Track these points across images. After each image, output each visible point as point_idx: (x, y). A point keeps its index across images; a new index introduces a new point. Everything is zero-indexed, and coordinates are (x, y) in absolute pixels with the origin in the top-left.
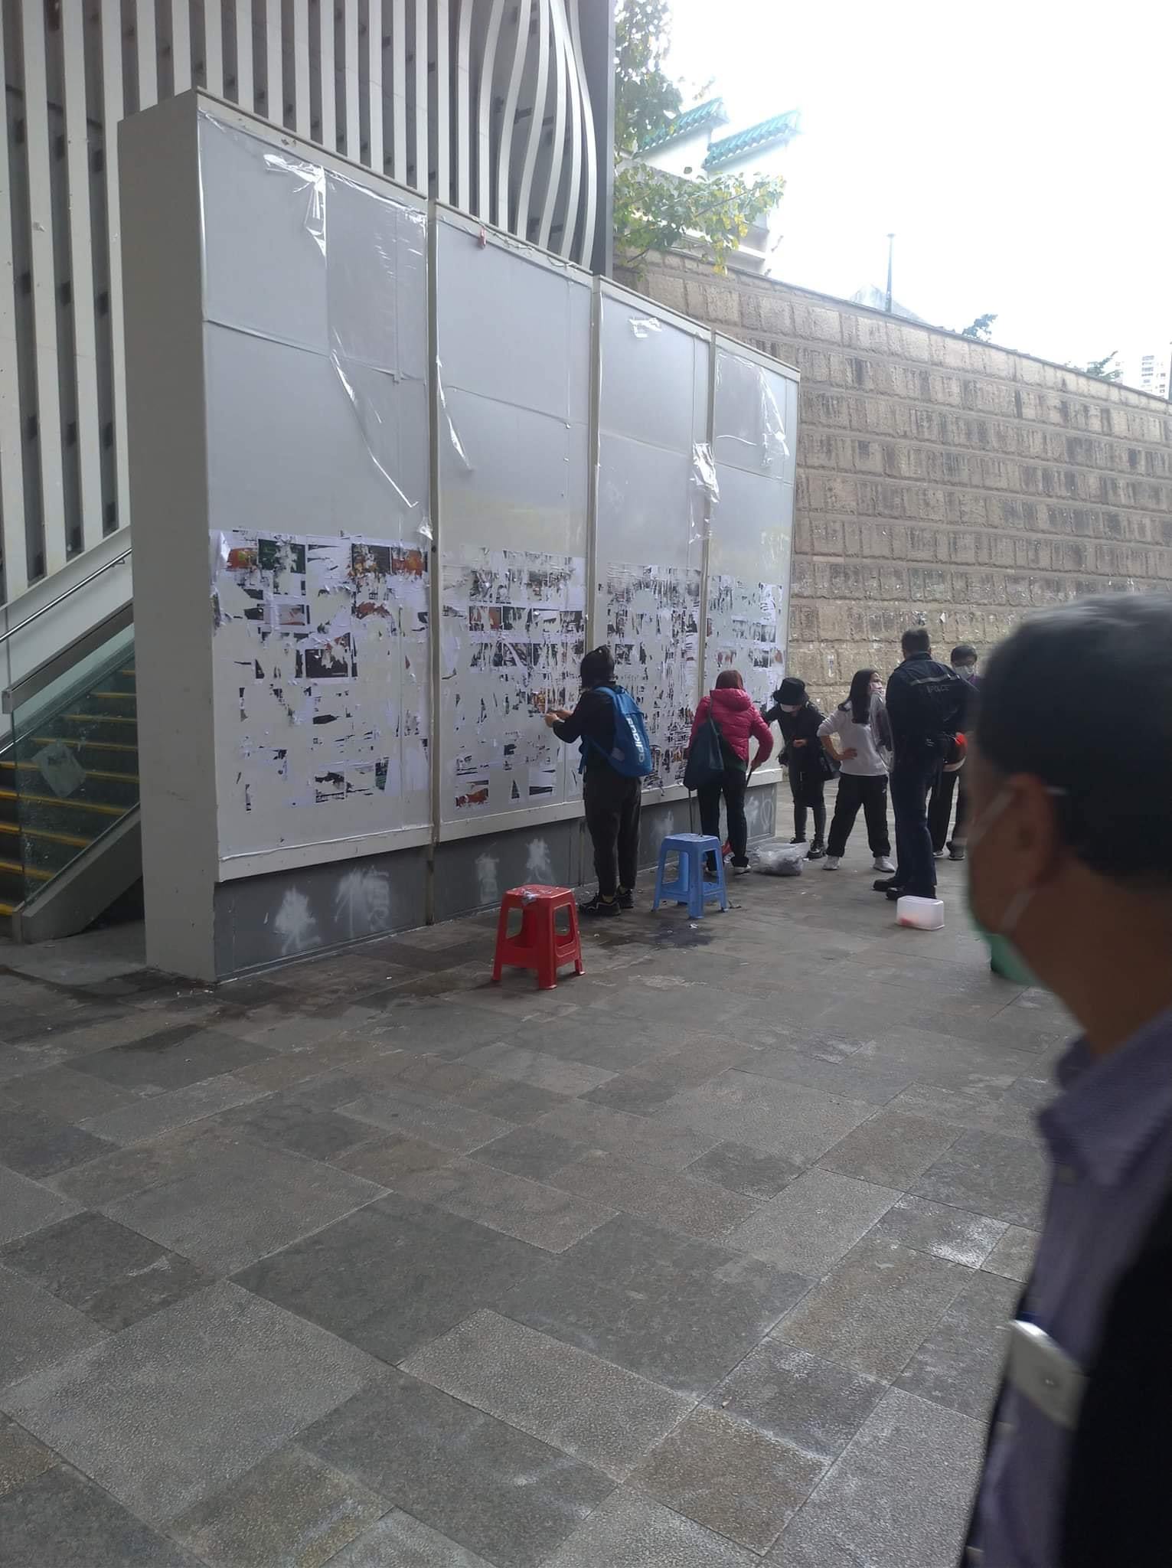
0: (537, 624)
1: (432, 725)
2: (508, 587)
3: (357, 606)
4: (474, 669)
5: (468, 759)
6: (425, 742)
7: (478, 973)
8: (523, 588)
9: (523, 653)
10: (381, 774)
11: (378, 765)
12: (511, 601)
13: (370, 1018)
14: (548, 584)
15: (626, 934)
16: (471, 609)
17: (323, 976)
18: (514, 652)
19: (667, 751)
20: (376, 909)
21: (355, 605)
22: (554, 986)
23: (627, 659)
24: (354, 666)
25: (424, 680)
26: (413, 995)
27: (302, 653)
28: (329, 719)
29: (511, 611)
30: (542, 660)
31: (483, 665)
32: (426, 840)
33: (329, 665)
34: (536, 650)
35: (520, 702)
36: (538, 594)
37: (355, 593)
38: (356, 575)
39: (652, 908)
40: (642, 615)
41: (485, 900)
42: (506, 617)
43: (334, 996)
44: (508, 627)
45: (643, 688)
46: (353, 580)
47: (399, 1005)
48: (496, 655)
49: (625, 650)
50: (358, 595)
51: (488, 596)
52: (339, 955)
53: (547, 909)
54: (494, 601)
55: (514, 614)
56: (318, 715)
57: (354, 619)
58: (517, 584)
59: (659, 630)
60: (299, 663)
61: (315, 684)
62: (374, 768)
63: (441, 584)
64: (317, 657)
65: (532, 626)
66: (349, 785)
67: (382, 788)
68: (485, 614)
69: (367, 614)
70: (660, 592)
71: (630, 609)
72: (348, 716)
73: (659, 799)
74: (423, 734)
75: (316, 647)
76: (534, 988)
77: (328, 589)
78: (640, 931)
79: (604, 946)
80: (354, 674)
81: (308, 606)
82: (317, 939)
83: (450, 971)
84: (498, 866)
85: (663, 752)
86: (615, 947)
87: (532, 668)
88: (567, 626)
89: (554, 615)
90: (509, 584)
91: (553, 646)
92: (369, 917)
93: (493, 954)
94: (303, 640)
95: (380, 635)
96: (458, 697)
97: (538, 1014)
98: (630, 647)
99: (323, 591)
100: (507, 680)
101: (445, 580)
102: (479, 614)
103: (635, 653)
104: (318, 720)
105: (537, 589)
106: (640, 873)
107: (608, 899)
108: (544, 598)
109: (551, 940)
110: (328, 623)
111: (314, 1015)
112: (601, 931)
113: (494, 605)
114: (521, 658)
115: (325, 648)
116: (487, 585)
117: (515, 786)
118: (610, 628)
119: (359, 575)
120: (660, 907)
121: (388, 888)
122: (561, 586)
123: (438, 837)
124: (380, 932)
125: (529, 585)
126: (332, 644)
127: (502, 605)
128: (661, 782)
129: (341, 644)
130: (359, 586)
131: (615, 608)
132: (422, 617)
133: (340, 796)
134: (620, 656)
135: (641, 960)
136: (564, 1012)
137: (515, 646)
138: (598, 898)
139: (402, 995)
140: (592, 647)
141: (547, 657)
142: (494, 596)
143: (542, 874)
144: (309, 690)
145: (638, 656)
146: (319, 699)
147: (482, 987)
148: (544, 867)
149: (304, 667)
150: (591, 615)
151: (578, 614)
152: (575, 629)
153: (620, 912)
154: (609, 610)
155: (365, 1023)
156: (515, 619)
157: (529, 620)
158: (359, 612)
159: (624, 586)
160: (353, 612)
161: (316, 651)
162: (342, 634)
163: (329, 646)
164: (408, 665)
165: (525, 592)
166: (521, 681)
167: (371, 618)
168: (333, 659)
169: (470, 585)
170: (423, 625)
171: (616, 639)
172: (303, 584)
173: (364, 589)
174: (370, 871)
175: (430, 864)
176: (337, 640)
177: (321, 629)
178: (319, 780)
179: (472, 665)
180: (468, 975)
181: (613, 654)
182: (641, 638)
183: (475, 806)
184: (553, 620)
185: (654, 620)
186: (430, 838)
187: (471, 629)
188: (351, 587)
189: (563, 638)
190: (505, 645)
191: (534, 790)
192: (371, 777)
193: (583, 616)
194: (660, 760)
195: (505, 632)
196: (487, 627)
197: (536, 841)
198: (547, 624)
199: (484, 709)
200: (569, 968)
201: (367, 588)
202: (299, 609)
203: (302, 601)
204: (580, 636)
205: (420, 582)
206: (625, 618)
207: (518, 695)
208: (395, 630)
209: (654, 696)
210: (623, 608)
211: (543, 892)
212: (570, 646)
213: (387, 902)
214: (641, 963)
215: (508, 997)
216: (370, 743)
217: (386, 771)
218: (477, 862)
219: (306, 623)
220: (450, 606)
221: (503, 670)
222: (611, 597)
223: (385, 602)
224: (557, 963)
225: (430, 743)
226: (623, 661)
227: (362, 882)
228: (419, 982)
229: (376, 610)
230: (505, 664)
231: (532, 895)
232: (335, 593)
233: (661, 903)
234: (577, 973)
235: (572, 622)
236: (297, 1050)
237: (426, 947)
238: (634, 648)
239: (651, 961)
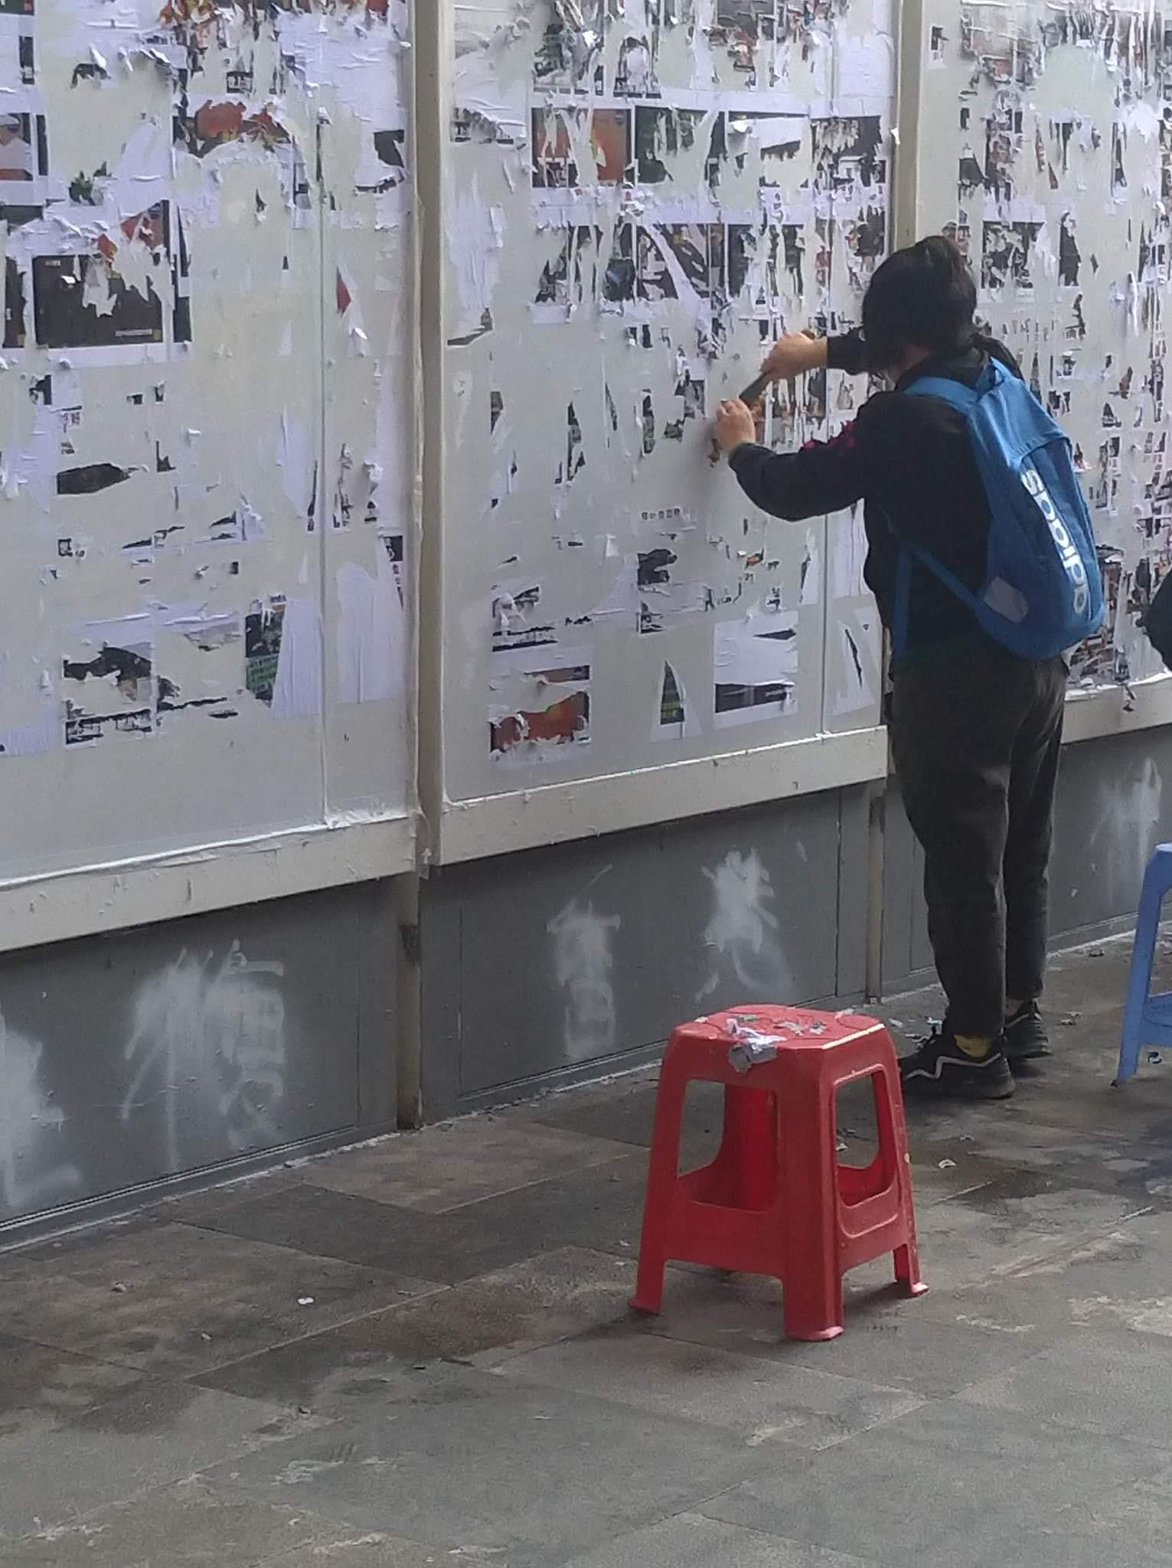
0: (740, 160)
1: (418, 493)
2: (652, 46)
3: (190, 112)
4: (547, 312)
5: (527, 598)
6: (395, 546)
7: (586, 1287)
8: (698, 43)
9: (697, 256)
10: (263, 651)
11: (253, 621)
12: (663, 91)
13: (262, 1431)
14: (777, 30)
15: (1039, 1159)
16: (537, 117)
17: (97, 1295)
18: (668, 253)
19: (1143, 566)
20: (245, 1077)
21: (182, 110)
22: (833, 1331)
23: (1019, 269)
24: (181, 306)
25: (393, 347)
26: (390, 1358)
27: (25, 267)
28: (107, 475)
29: (662, 123)
30: (755, 278)
31: (573, 296)
32: (397, 860)
33: (105, 305)
34: (737, 245)
35: (688, 414)
36: (744, 65)
37: (183, 73)
38: (187, 16)
39: (1113, 1072)
40: (1067, 129)
41: (577, 1049)
42: (645, 143)
43: (140, 1360)
44: (653, 172)
45: (1068, 361)
46: (178, 30)
47: (348, 1390)
48: (612, 265)
49: (1015, 239)
50: (194, 80)
51: (589, 76)
52: (135, 1228)
53: (812, 1088)
54: (609, 90)
55: (671, 132)
56: (70, 463)
57: (182, 156)
58: (680, 32)
59: (1119, 175)
60: (14, 300)
61: (64, 366)
62: (242, 631)
63: (447, 38)
64: (70, 280)
65: (727, 167)
66: (165, 687)
67: (265, 695)
68: (581, 134)
69: (218, 141)
70: (1124, 48)
71: (1030, 108)
72: (163, 465)
73: (1118, 719)
74: (389, 522)
75: (68, 247)
76: (771, 1338)
77: (102, 63)
78: (1086, 1150)
79: (973, 1200)
80: (182, 332)
81: (40, 119)
82: (71, 1175)
83: (493, 1279)
84: (617, 942)
85: (1130, 568)
86: (1012, 1202)
87: (723, 304)
88: (833, 167)
89: (794, 131)
90: (655, 40)
91: (791, 232)
92: (224, 1106)
93: (637, 1222)
94: (27, 227)
95: (260, 204)
96: (496, 401)
97: (797, 1421)
98: (1028, 231)
99: (88, 69)
100: (646, 343)
101: (457, 26)
102: (562, 133)
103: (1045, 251)
104: (72, 482)
105: (743, 49)
106: (1055, 959)
107: (974, 1046)
108: (762, 75)
109: (826, 1188)
110: (101, 172)
111: (89, 1420)
112: (955, 1149)
113: (609, 101)
114: (690, 272)
115: (92, 250)
116: (589, 37)
117: (670, 684)
118: (968, 168)
119: (195, 17)
120: (1143, 1072)
121: (280, 1009)
122: (816, 37)
123: (435, 849)
124: (259, 1153)
125: (716, 36)
126: (115, 236)
127: (631, 104)
128: (1124, 666)
129: (143, 236)
130: (195, 52)
131: (983, 105)
132: (386, 145)
133: (138, 722)
134: (999, 259)
135: (1101, 1246)
136: (880, 1417)
137: (672, 233)
138: (940, 1043)
139: (352, 1357)
140: (910, 231)
141: (772, 268)
142: (610, 75)
143: (757, 967)
144: (44, 386)
145: (1053, 260)
146: (74, 414)
147: (601, 1331)
148: (758, 942)
149: (29, 310)
150: (910, 131)
151: (868, 127)
152: (856, 176)
153: (1012, 1085)
154: (965, 113)
155: (253, 1447)
156: (672, 146)
157: (718, 146)
158: (195, 131)
159: (1011, 33)
160: (178, 133)
161: (66, 260)
162: (144, 205)
163: (105, 245)
164: (343, 299)
165: (705, 59)
166: (690, 346)
167: (231, 151)
168: (116, 284)
169: (535, 39)
170: (390, 172)
171: (985, 205)
172: (26, 46)
173: (215, 65)
174: (229, 962)
175: (408, 936)
176: (128, 227)
177: (80, 191)
178: (75, 671)
179: (541, 298)
180: (556, 1292)
181: (974, 255)
182: (1064, 201)
183: (550, 749)
184: (790, 148)
185: (1106, 143)
186: (410, 855)
187: (537, 182)
188: (174, 56)
189: (821, 203)
190: (641, 231)
191: (730, 697)
192: (233, 658)
193: (884, 132)
194: (1122, 590)
195: (641, 190)
196: (587, 176)
197: (734, 858)
198: (771, 161)
199: (575, 438)
200: (879, 1271)
201: (225, 53)
202: (13, 129)
203: (25, 102)
204: (873, 196)
205: (381, 34)
206: (1013, 136)
207: (680, 391)
208: (303, 188)
209: (1106, 387)
210: (1008, 103)
211: (796, 1029)
212: (843, 231)
213: (279, 1057)
214: (1102, 1258)
215: (695, 1364)
216: (230, 552)
217: (276, 643)
218: (552, 927)
219: (35, 172)
220: (472, 109)
221: (636, 311)
222: (972, 67)
223: (276, 100)
224: (843, 1256)
225: (413, 548)
226: (1007, 277)
227: (202, 995)
228: (401, 1315)
229: (245, 126)
230: (642, 293)
231: (761, 1041)
232: (124, 71)
233: (1142, 1058)
234: (901, 1288)
235: (847, 151)
236: (51, 1533)
237: (409, 1200)
238: (1040, 234)
239: (1132, 1252)
